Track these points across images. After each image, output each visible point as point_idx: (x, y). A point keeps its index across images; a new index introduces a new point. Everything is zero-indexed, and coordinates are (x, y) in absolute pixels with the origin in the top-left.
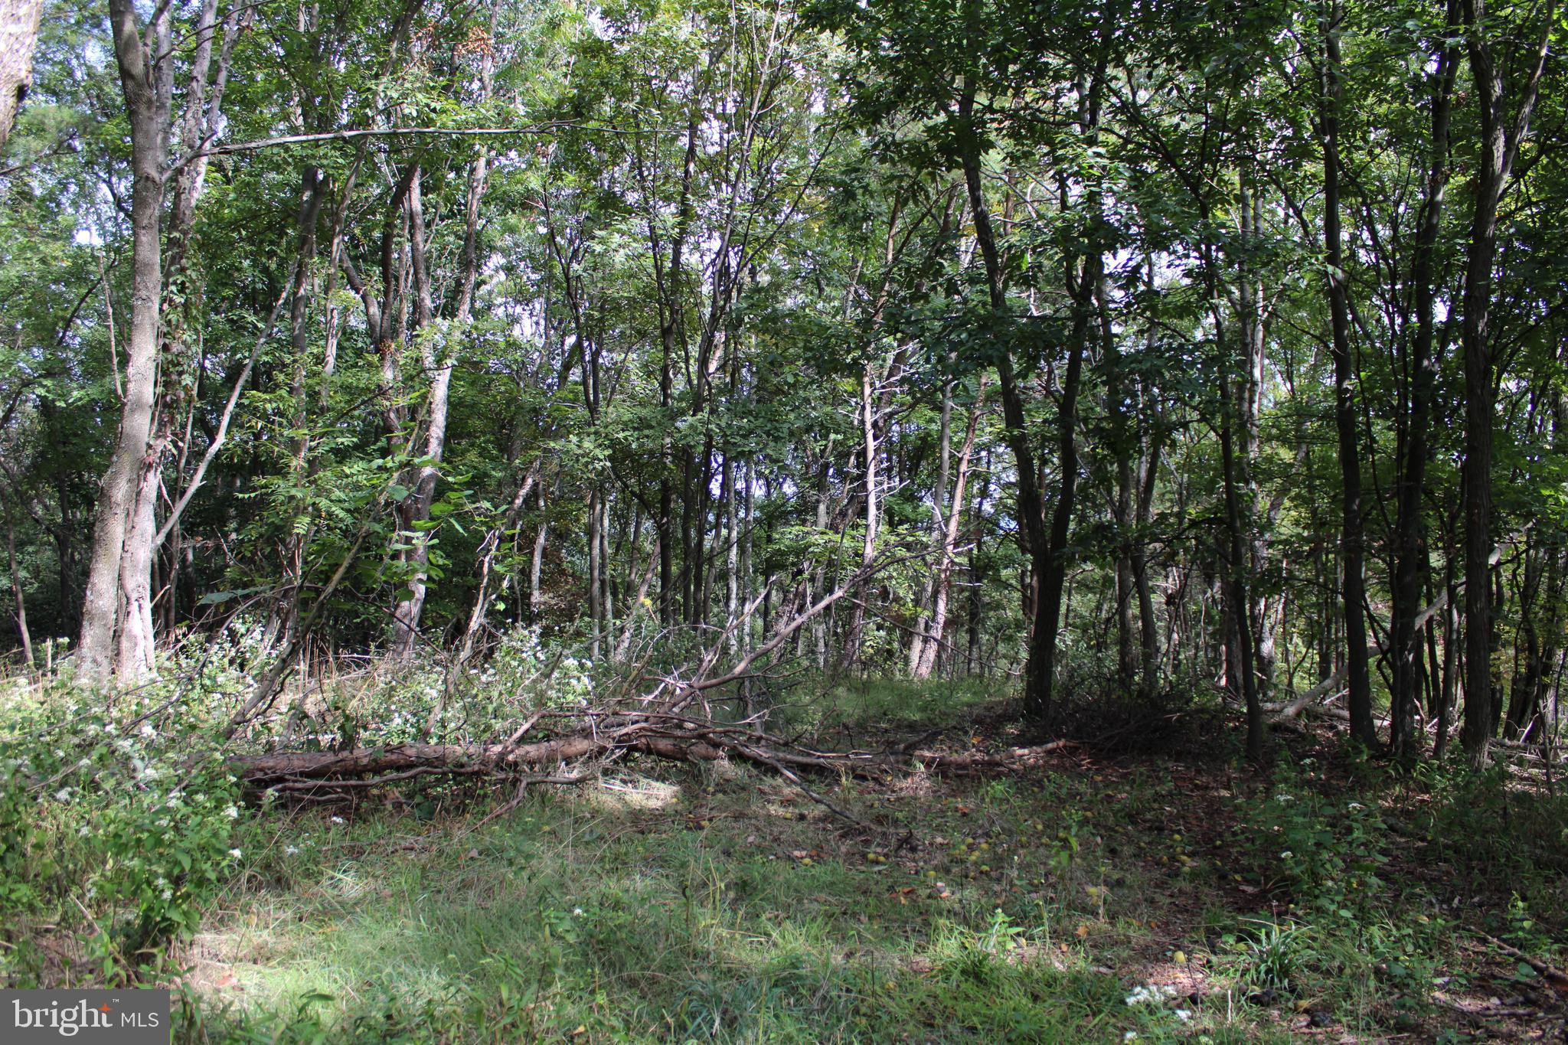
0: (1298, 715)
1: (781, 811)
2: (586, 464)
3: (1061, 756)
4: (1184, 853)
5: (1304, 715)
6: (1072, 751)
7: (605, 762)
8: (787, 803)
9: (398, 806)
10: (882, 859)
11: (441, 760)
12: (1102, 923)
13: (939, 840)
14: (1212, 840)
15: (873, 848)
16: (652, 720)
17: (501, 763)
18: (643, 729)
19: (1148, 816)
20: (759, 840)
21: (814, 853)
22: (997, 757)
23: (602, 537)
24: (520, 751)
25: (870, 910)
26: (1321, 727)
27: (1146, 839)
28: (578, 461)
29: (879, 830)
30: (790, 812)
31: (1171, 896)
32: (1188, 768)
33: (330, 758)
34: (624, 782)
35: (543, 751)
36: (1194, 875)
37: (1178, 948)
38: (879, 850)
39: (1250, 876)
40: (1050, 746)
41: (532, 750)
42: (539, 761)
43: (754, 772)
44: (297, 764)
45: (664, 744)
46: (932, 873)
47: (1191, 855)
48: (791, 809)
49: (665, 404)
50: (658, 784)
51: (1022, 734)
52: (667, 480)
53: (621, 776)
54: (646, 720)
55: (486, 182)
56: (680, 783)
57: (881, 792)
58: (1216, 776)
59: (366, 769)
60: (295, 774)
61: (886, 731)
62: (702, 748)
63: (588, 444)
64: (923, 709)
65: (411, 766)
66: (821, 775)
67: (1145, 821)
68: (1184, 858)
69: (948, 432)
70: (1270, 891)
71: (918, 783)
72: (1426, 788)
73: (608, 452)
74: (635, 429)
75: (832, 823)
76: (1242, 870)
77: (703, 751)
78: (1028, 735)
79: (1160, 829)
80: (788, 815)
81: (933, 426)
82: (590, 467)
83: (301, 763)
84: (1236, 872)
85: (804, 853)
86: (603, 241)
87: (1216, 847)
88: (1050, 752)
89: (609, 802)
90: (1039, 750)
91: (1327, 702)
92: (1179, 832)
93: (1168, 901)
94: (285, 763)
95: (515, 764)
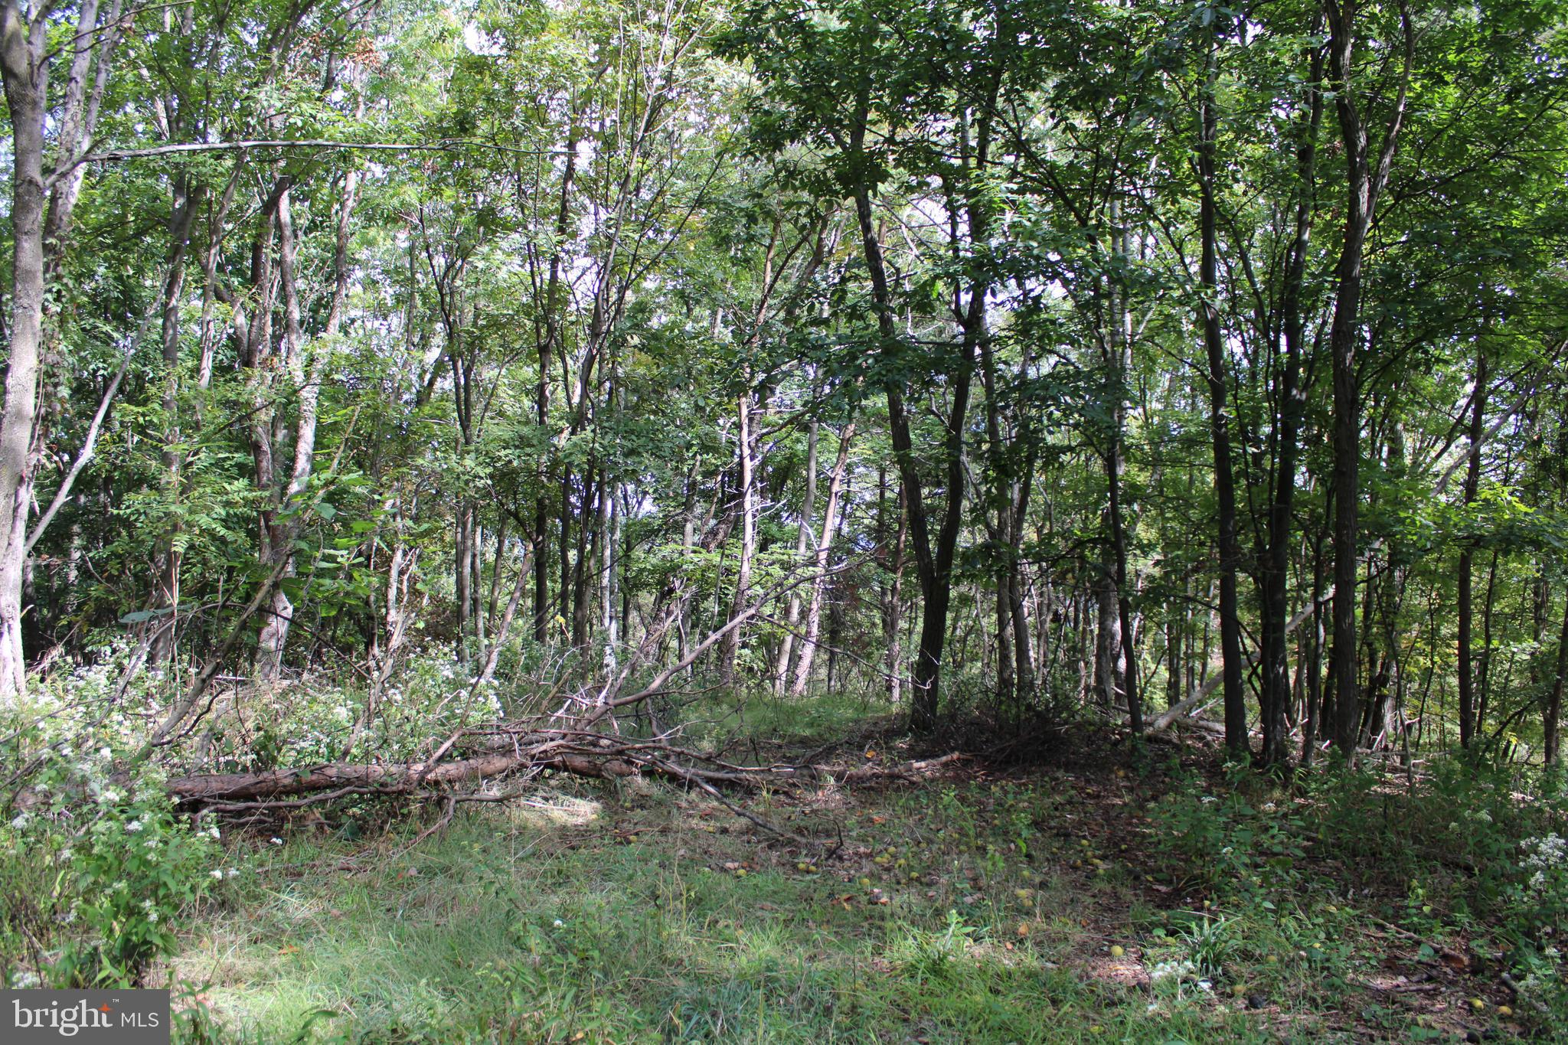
0: (1169, 726)
1: (702, 824)
2: (467, 482)
3: (956, 769)
4: (1095, 857)
5: (1174, 728)
6: (966, 763)
7: (524, 780)
8: (705, 817)
9: (320, 827)
10: (813, 868)
11: (363, 781)
12: (1039, 922)
13: (862, 850)
14: (1116, 845)
15: (802, 858)
16: (569, 737)
17: (422, 782)
18: (562, 746)
19: (1053, 824)
20: (689, 854)
21: (745, 864)
22: (896, 770)
23: (474, 556)
24: (441, 770)
25: (817, 916)
26: (1191, 738)
27: (1057, 845)
28: (458, 478)
29: (804, 841)
30: (712, 825)
31: (1094, 896)
32: (1077, 778)
33: (249, 779)
34: (546, 799)
35: (462, 769)
36: (1111, 877)
37: (1113, 943)
38: (808, 860)
39: (1160, 876)
40: (944, 759)
41: (451, 769)
42: (460, 779)
43: (670, 786)
44: (215, 786)
45: (580, 761)
46: (866, 880)
47: (1103, 858)
48: (712, 823)
49: (542, 422)
50: (578, 801)
51: (911, 748)
52: (543, 498)
53: (541, 793)
54: (564, 736)
55: (356, 194)
56: (598, 799)
57: (794, 805)
58: (1104, 785)
59: (288, 792)
60: (214, 797)
61: (780, 747)
62: (616, 765)
63: (469, 462)
64: (811, 725)
65: (333, 786)
66: (733, 790)
67: (1051, 828)
68: (1097, 861)
69: (815, 452)
70: (1183, 889)
71: (828, 796)
72: (1303, 793)
73: (488, 470)
74: (516, 447)
75: (754, 834)
76: (1151, 871)
77: (617, 768)
78: (918, 749)
79: (1067, 836)
80: (711, 829)
81: (799, 447)
82: (471, 485)
83: (220, 785)
84: (1146, 873)
85: (736, 864)
86: (485, 258)
87: (1122, 851)
88: (945, 765)
89: (533, 819)
90: (934, 762)
91: (1193, 714)
92: (1084, 837)
93: (1092, 900)
94: (204, 785)
95: (437, 783)
